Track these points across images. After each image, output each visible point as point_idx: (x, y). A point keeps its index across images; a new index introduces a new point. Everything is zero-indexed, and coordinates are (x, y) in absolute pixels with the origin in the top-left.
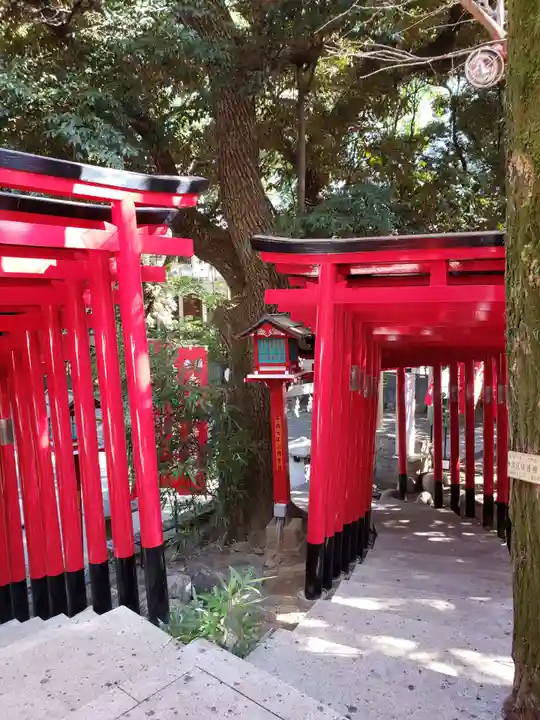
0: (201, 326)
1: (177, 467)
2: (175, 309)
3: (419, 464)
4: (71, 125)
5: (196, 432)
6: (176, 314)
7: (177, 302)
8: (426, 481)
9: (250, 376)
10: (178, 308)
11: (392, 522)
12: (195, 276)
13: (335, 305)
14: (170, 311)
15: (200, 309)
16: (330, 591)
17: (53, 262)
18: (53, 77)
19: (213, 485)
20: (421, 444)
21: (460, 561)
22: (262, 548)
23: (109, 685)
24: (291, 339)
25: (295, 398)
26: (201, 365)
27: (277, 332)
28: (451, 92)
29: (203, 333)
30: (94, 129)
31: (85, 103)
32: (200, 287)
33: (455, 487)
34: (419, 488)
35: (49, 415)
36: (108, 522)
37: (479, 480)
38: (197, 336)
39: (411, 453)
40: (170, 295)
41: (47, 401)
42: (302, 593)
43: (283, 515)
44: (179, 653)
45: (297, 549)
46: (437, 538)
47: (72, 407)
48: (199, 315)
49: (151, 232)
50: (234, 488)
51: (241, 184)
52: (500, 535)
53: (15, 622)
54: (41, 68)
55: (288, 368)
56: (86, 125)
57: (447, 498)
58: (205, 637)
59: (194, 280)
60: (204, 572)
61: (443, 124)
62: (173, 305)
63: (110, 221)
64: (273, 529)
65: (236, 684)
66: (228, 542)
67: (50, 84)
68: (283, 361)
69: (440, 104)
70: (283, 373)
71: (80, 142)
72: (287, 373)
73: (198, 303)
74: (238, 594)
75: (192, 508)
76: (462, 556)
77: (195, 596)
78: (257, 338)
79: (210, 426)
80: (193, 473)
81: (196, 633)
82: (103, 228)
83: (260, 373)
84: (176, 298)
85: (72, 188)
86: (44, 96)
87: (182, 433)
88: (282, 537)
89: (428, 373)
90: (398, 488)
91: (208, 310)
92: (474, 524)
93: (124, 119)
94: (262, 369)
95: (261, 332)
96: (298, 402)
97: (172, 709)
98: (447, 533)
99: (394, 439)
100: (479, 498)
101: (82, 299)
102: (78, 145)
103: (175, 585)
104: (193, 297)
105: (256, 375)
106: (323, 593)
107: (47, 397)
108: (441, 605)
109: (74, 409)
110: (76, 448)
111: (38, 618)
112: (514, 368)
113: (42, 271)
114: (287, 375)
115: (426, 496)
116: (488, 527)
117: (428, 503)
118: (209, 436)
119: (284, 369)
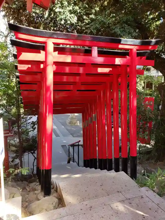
0: (152, 91)
1: (141, 135)
4: (118, 29)
5: (148, 125)
6: (143, 88)
12: (151, 75)
15: (152, 86)
17: (111, 69)
18: (114, 15)
23: (118, 192)
26: (152, 103)
29: (152, 94)
30: (125, 29)
31: (123, 21)
35: (106, 114)
36: (120, 148)
38: (150, 95)
40: (142, 82)
41: (106, 111)
44: (139, 189)
47: (112, 112)
48: (151, 88)
49: (141, 58)
50: (160, 144)
53: (94, 169)
54: (111, 13)
56: (122, 28)
58: (149, 187)
59: (151, 76)
60: (148, 168)
63: (128, 56)
65: (158, 204)
67: (113, 17)
71: (120, 33)
73: (151, 84)
74: (160, 176)
75: (145, 148)
77: (146, 174)
80: (146, 138)
81: (145, 185)
82: (126, 58)
85: (118, 46)
86: (111, 21)
87: (144, 124)
91: (154, 86)
93: (134, 24)
97: (137, 204)
101: (118, 81)
102: (120, 34)
103: (139, 170)
104: (150, 82)
107: (106, 109)
109: (113, 113)
110: (112, 125)
111: (99, 169)
113: (108, 72)
118: (152, 126)
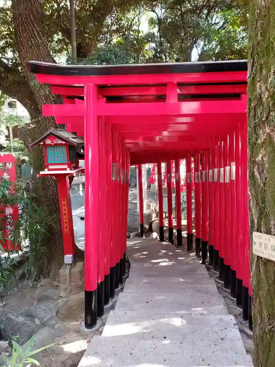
2: (7, 134)
3: (149, 216)
7: (9, 130)
8: (154, 226)
9: (42, 173)
10: (9, 133)
11: (139, 254)
13: (98, 117)
14: (4, 136)
16: (103, 317)
19: (26, 243)
20: (150, 205)
21: (182, 280)
22: (59, 282)
24: (70, 147)
25: (79, 184)
27: (60, 142)
28: (158, 16)
32: (21, 121)
33: (171, 229)
34: (151, 230)
37: (184, 222)
39: (145, 211)
42: (83, 323)
43: (70, 262)
45: (81, 283)
46: (164, 263)
51: (31, 42)
52: (197, 255)
55: (69, 166)
57: (166, 235)
61: (154, 34)
62: (6, 132)
64: (64, 272)
66: (38, 279)
68: (66, 162)
69: (152, 22)
70: (65, 169)
72: (68, 169)
76: (181, 276)
78: (45, 145)
79: (20, 206)
83: (49, 170)
84: (8, 128)
88: (70, 276)
89: (150, 167)
90: (140, 231)
92: (183, 250)
94: (50, 167)
95: (48, 142)
96: (81, 186)
98: (170, 258)
99: (136, 203)
100: (184, 234)
105: (46, 172)
106: (98, 321)
108: (177, 322)
112: (259, 158)
114: (68, 171)
115: (155, 235)
116: (190, 251)
117: (156, 238)
119: (66, 167)
